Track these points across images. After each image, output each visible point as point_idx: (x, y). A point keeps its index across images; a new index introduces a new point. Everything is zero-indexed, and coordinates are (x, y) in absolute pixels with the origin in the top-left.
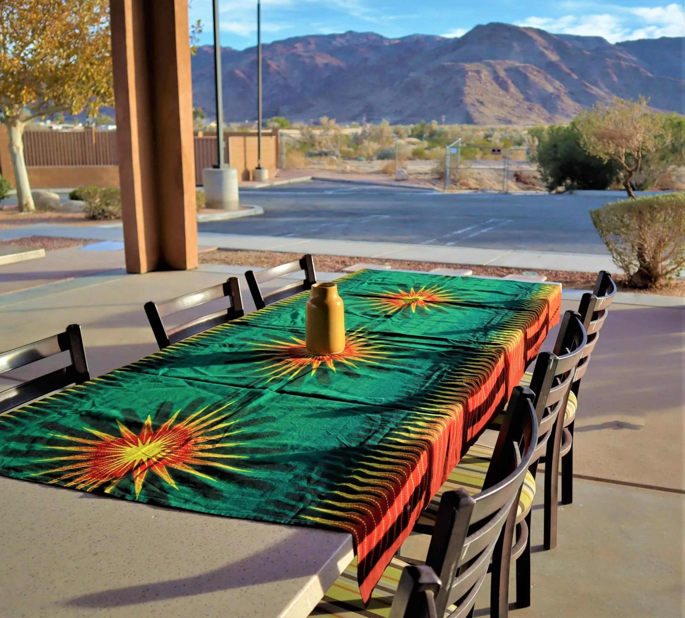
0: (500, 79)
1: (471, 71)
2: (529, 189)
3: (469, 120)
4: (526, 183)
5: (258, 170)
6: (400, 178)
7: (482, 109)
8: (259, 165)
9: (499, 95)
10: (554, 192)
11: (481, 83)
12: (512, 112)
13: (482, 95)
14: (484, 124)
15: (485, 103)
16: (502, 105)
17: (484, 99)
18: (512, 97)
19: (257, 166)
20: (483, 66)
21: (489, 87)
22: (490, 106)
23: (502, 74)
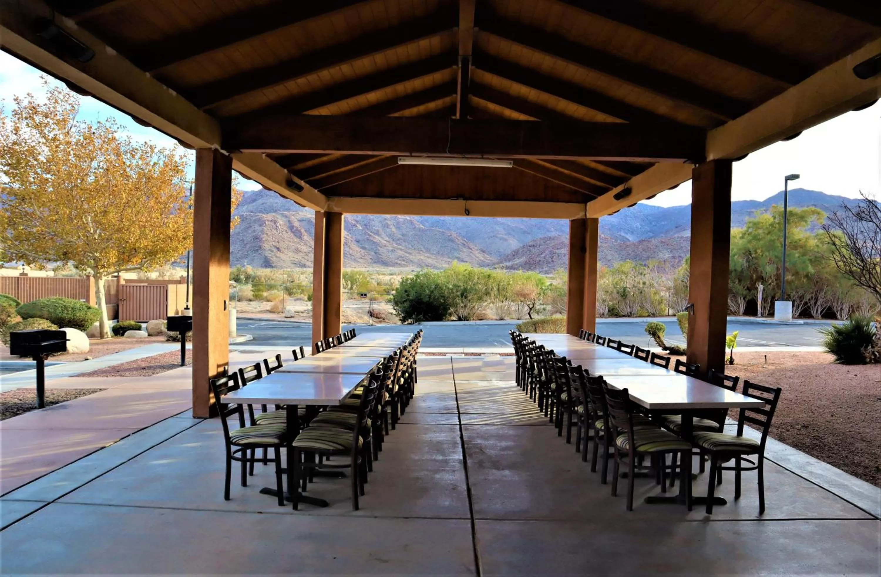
0: (295, 228)
1: (268, 221)
2: (380, 322)
3: (267, 264)
4: (379, 318)
5: (187, 310)
6: (289, 316)
7: (279, 254)
8: (187, 306)
9: (294, 242)
10: (406, 323)
11: (277, 231)
12: (306, 257)
13: (278, 242)
14: (282, 268)
15: (282, 249)
16: (297, 251)
17: (281, 245)
18: (305, 244)
19: (186, 307)
20: (279, 217)
21: (286, 235)
22: (286, 252)
23: (296, 224)
